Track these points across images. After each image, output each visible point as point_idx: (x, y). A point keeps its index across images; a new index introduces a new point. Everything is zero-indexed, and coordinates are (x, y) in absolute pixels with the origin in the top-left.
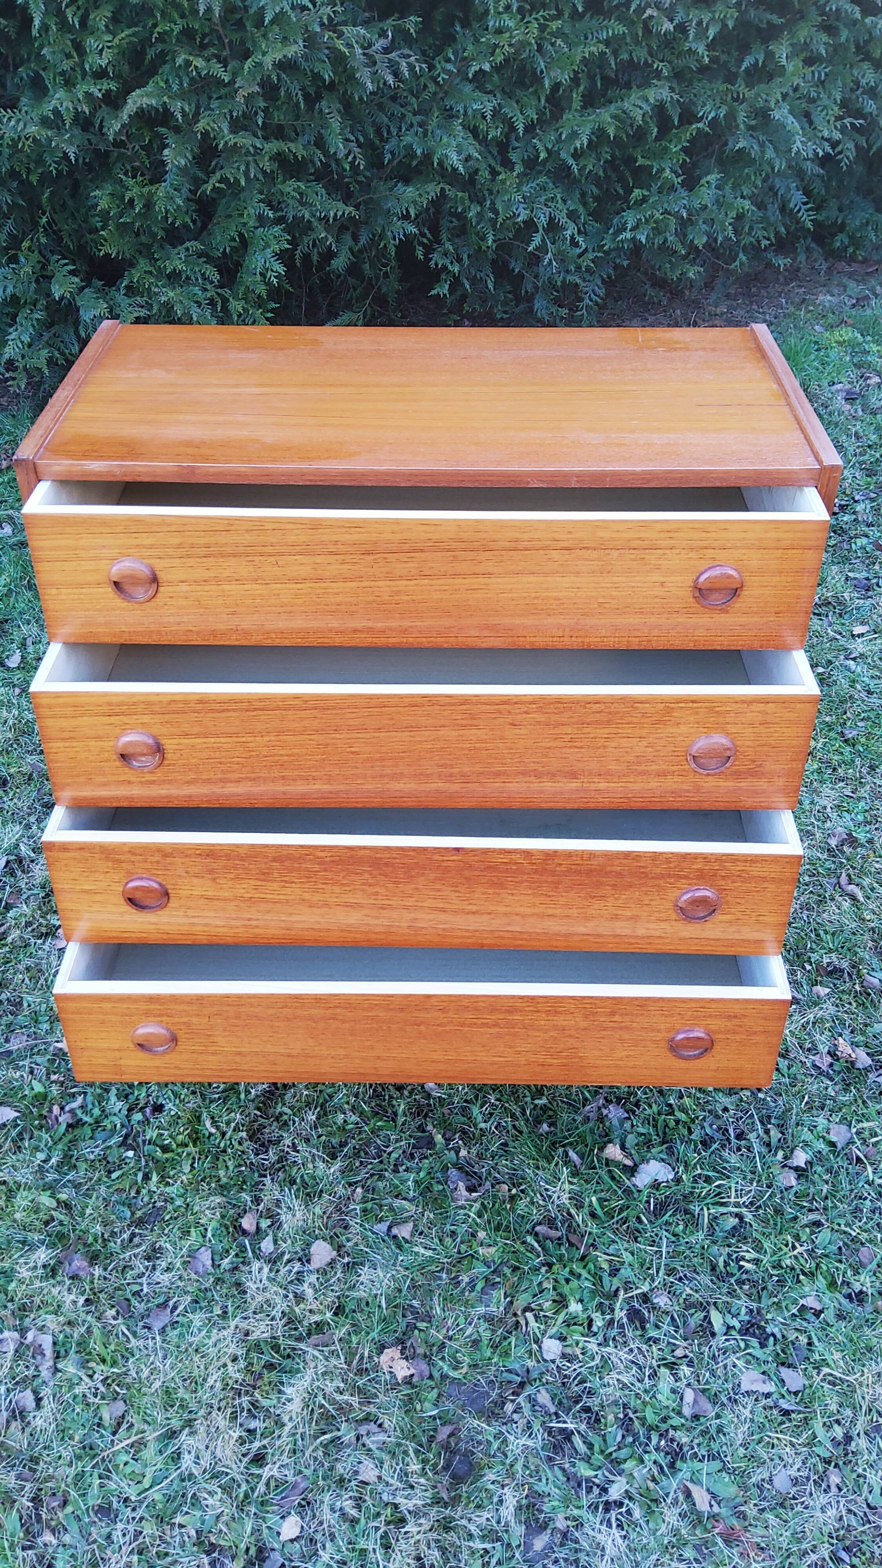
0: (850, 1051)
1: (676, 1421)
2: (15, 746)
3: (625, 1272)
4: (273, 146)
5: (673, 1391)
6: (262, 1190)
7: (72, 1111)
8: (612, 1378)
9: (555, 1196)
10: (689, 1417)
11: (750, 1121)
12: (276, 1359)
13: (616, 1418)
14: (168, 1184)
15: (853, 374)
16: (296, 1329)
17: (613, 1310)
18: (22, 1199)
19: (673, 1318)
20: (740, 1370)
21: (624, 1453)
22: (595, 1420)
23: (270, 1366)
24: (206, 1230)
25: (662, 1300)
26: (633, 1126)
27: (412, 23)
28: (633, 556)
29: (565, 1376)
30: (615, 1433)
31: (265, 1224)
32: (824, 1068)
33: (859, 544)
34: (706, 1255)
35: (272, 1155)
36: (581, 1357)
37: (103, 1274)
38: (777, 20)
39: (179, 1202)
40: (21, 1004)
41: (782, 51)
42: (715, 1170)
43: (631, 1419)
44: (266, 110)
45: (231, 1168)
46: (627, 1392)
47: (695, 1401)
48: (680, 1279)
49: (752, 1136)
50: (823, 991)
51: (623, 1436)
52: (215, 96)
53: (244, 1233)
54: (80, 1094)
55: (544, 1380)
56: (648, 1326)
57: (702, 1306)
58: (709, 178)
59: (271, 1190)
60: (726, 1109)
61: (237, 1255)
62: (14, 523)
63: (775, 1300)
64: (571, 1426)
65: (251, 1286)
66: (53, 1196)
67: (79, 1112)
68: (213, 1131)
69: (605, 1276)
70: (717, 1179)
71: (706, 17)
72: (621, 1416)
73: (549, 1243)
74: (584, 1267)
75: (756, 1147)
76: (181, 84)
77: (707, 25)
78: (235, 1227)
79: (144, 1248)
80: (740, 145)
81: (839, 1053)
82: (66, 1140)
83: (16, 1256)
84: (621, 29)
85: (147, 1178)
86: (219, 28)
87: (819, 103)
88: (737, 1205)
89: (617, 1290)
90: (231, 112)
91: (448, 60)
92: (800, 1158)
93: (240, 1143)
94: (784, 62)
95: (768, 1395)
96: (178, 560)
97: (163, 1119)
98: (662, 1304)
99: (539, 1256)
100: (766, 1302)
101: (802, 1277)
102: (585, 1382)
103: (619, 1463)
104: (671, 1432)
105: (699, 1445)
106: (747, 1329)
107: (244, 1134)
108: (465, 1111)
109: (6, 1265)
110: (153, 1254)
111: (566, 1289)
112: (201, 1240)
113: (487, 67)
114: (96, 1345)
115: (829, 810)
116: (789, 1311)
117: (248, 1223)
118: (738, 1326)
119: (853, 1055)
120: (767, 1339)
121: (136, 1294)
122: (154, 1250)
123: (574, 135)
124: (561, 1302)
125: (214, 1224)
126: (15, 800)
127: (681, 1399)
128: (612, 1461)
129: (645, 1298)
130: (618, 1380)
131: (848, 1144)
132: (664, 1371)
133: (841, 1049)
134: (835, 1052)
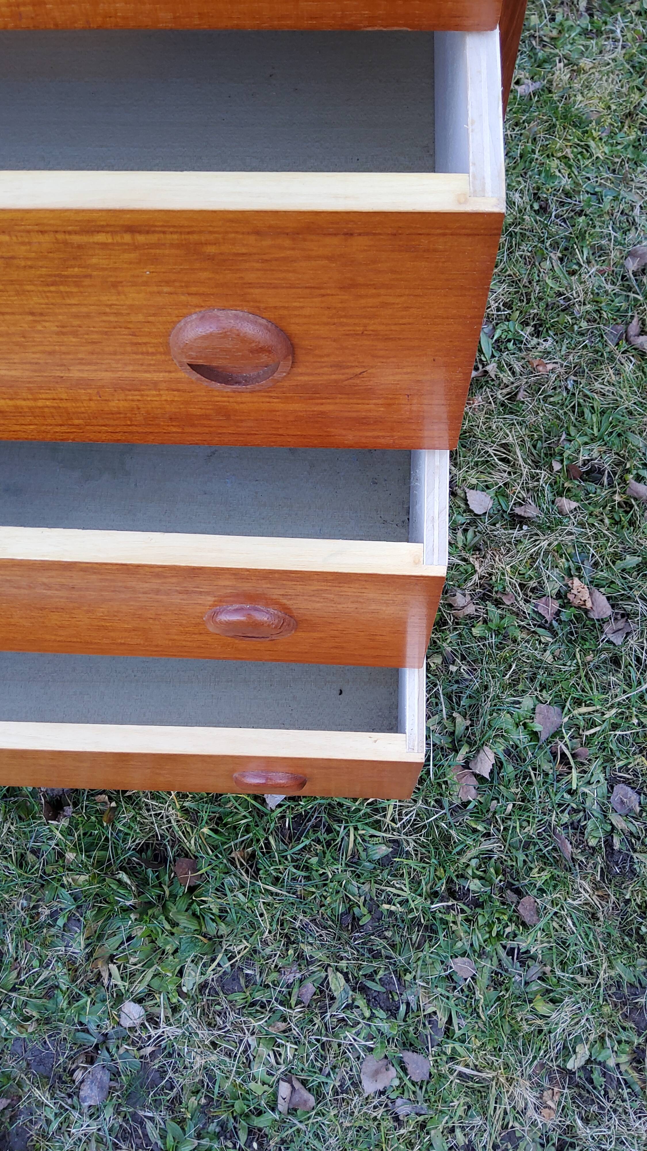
0: (586, 595)
1: (268, 1116)
5: (270, 1074)
13: (199, 1104)
32: (548, 617)
50: (568, 504)
51: (206, 1123)
81: (570, 596)
92: (487, 760)
115: (637, 211)
119: (589, 605)
131: (553, 736)
133: (574, 591)
134: (566, 596)
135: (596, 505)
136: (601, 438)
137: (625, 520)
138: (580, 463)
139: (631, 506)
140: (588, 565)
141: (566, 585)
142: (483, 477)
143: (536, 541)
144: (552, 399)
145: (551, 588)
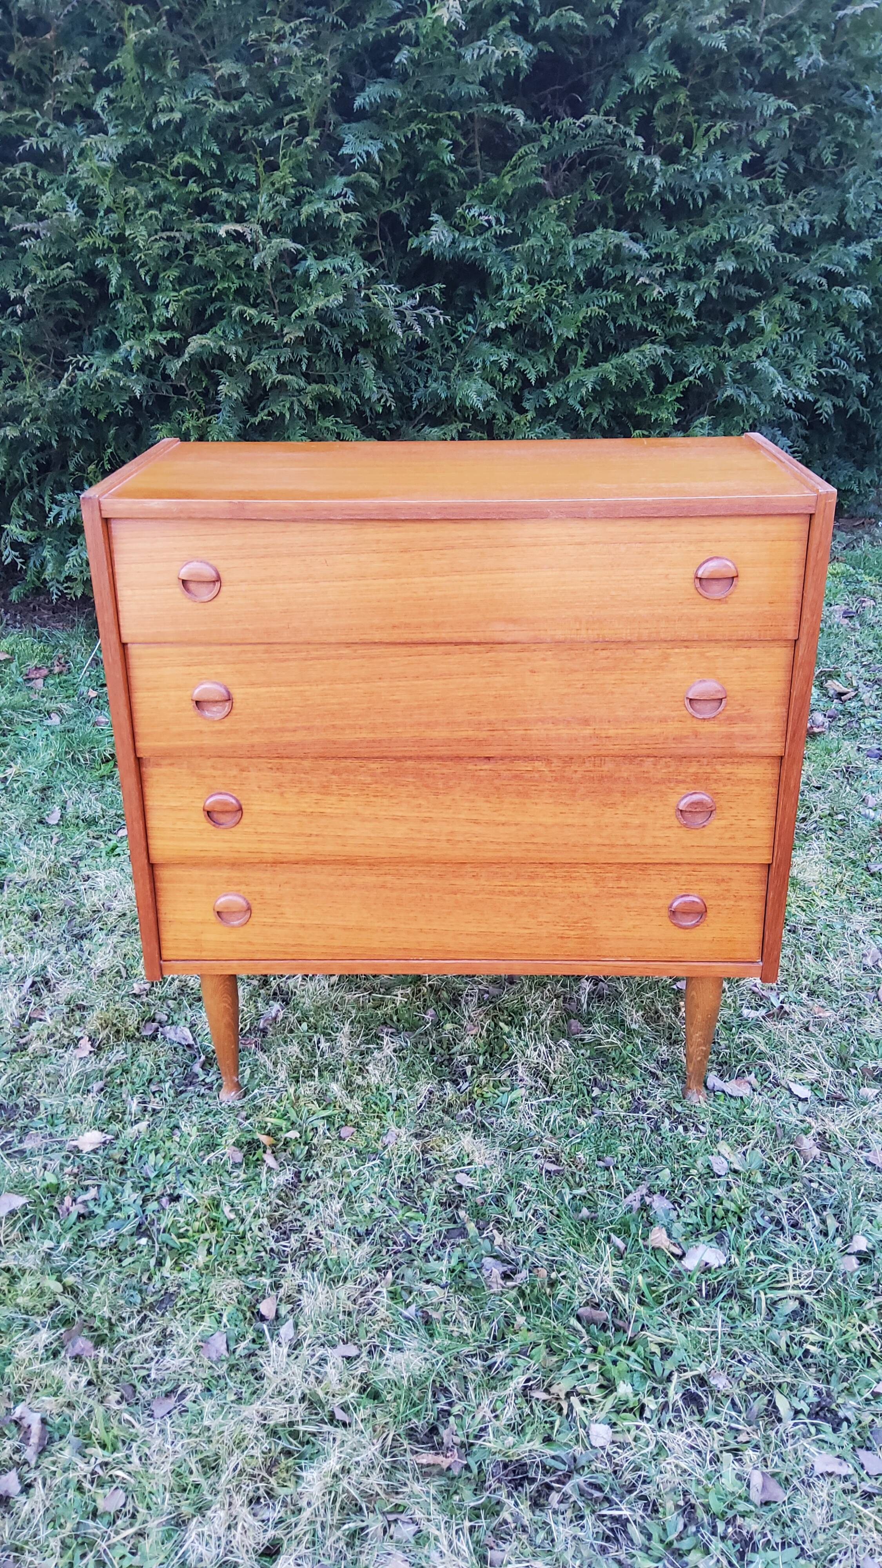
1: (742, 1506)
2: (49, 886)
3: (678, 1355)
4: (314, 388)
5: (739, 1477)
6: (282, 1276)
7: (84, 1202)
8: (668, 1463)
9: (598, 1279)
10: (758, 1504)
11: (804, 1211)
12: (294, 1445)
13: (677, 1507)
14: (182, 1269)
15: (849, 599)
16: (317, 1414)
17: (666, 1395)
18: (26, 1284)
19: (733, 1403)
20: (813, 1455)
21: (685, 1544)
22: (653, 1508)
23: (288, 1453)
24: (221, 1315)
25: (720, 1382)
26: (678, 1216)
27: (436, 289)
29: (617, 1465)
30: (675, 1521)
31: (284, 1310)
33: (868, 724)
34: (766, 1339)
35: (294, 1242)
36: (633, 1443)
37: (109, 1355)
38: (754, 294)
39: (194, 1287)
40: (37, 1108)
41: (760, 315)
42: (769, 1254)
43: (693, 1506)
44: (309, 359)
45: (250, 1253)
46: (686, 1477)
47: (764, 1487)
48: (739, 1361)
49: (808, 1226)
51: (685, 1526)
52: (265, 346)
53: (263, 1318)
54: (93, 1186)
55: (593, 1468)
56: (706, 1409)
57: (766, 1389)
58: (702, 420)
59: (292, 1276)
60: (777, 1200)
61: (254, 1341)
62: (62, 714)
63: (845, 1384)
64: (626, 1513)
65: (268, 1370)
66: (59, 1280)
67: (91, 1205)
68: (232, 1216)
69: (657, 1359)
70: (771, 1262)
71: (692, 287)
72: (682, 1503)
73: (593, 1328)
74: (634, 1351)
75: (812, 1234)
76: (236, 335)
77: (693, 293)
78: (253, 1313)
79: (153, 1332)
80: (728, 393)
82: (76, 1228)
83: (15, 1339)
84: (618, 297)
85: (160, 1263)
86: (270, 290)
87: (797, 362)
88: (796, 1287)
89: (671, 1374)
90: (278, 358)
91: (468, 323)
92: (861, 1243)
93: (260, 1230)
94: (763, 324)
95: (846, 1478)
97: (180, 1206)
98: (721, 1386)
99: (582, 1338)
100: (836, 1387)
101: (873, 1360)
102: (639, 1469)
103: (681, 1556)
104: (739, 1521)
105: (771, 1531)
106: (817, 1413)
107: (265, 1221)
108: (499, 1201)
109: (5, 1346)
110: (164, 1339)
111: (614, 1372)
112: (215, 1325)
113: (502, 326)
114: (97, 1431)
116: (861, 1396)
117: (267, 1308)
118: (806, 1409)
120: (839, 1424)
121: (144, 1379)
122: (165, 1336)
123: (580, 384)
124: (608, 1387)
125: (230, 1309)
126: (46, 931)
127: (748, 1486)
128: (673, 1553)
129: (702, 1381)
130: (676, 1466)
132: (727, 1457)
142: (799, 1076)
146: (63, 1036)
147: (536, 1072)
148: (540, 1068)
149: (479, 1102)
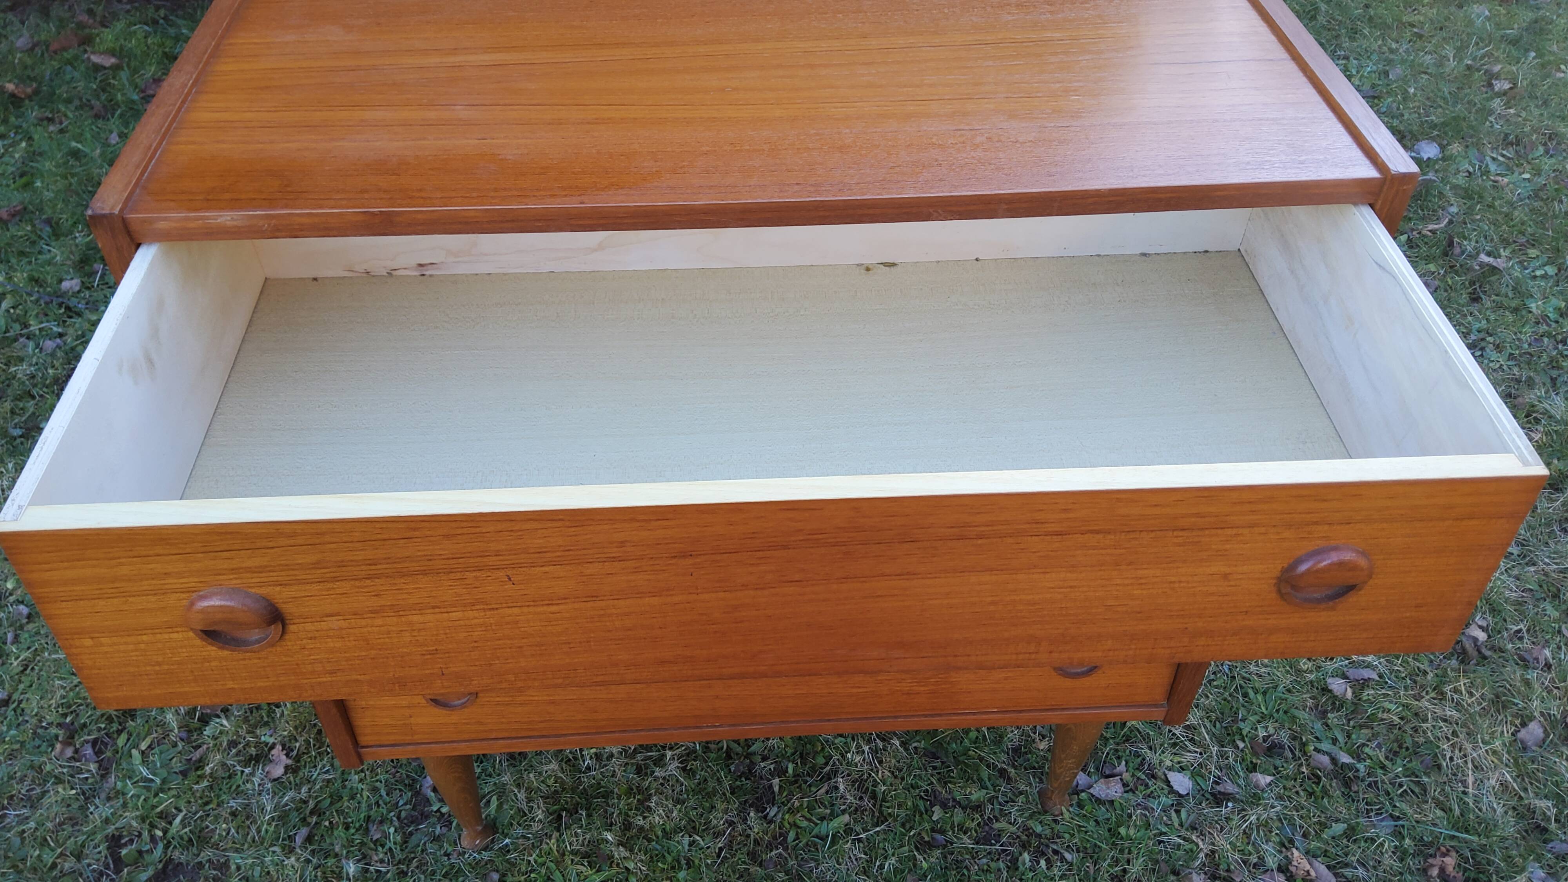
0: (1307, 866)
28: (1180, 540)
50: (1262, 779)
81: (1292, 868)
96: (316, 587)
119: (1313, 873)
133: (1295, 863)
134: (1288, 869)
135: (1287, 778)
136: (1271, 716)
137: (1318, 790)
138: (1261, 741)
139: (1319, 778)
140: (1298, 838)
141: (1286, 857)
142: (1177, 759)
143: (1244, 817)
144: (1215, 683)
145: (1272, 862)
146: (248, 744)
147: (860, 784)
148: (865, 777)
149: (792, 835)
